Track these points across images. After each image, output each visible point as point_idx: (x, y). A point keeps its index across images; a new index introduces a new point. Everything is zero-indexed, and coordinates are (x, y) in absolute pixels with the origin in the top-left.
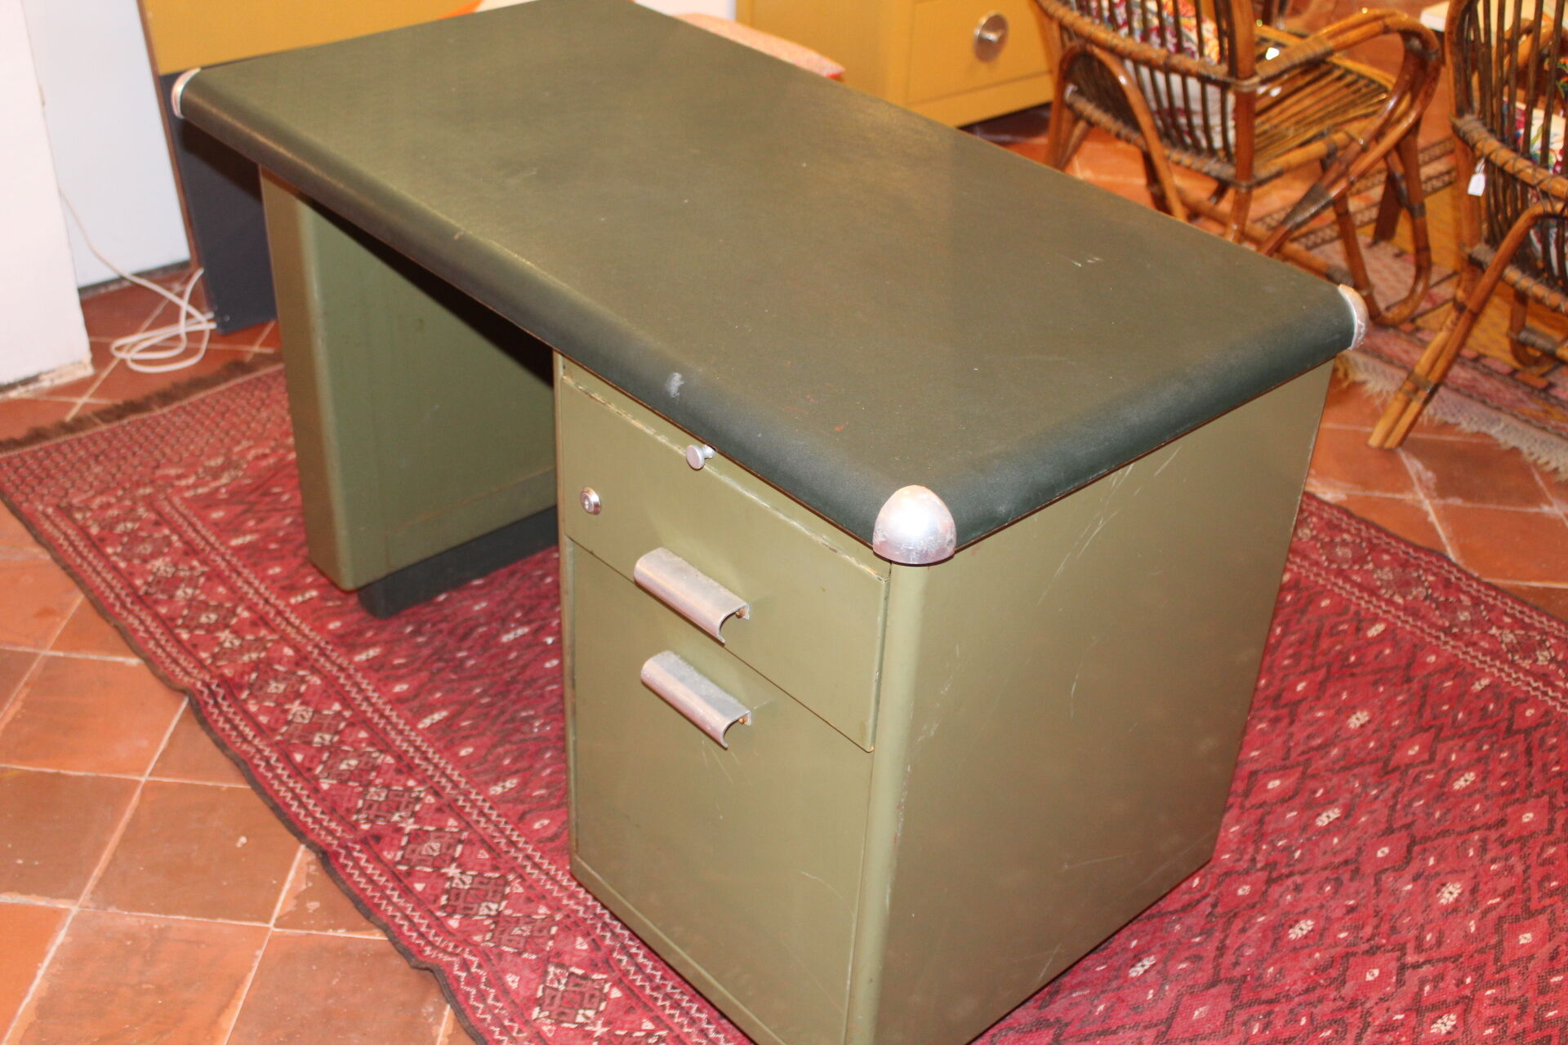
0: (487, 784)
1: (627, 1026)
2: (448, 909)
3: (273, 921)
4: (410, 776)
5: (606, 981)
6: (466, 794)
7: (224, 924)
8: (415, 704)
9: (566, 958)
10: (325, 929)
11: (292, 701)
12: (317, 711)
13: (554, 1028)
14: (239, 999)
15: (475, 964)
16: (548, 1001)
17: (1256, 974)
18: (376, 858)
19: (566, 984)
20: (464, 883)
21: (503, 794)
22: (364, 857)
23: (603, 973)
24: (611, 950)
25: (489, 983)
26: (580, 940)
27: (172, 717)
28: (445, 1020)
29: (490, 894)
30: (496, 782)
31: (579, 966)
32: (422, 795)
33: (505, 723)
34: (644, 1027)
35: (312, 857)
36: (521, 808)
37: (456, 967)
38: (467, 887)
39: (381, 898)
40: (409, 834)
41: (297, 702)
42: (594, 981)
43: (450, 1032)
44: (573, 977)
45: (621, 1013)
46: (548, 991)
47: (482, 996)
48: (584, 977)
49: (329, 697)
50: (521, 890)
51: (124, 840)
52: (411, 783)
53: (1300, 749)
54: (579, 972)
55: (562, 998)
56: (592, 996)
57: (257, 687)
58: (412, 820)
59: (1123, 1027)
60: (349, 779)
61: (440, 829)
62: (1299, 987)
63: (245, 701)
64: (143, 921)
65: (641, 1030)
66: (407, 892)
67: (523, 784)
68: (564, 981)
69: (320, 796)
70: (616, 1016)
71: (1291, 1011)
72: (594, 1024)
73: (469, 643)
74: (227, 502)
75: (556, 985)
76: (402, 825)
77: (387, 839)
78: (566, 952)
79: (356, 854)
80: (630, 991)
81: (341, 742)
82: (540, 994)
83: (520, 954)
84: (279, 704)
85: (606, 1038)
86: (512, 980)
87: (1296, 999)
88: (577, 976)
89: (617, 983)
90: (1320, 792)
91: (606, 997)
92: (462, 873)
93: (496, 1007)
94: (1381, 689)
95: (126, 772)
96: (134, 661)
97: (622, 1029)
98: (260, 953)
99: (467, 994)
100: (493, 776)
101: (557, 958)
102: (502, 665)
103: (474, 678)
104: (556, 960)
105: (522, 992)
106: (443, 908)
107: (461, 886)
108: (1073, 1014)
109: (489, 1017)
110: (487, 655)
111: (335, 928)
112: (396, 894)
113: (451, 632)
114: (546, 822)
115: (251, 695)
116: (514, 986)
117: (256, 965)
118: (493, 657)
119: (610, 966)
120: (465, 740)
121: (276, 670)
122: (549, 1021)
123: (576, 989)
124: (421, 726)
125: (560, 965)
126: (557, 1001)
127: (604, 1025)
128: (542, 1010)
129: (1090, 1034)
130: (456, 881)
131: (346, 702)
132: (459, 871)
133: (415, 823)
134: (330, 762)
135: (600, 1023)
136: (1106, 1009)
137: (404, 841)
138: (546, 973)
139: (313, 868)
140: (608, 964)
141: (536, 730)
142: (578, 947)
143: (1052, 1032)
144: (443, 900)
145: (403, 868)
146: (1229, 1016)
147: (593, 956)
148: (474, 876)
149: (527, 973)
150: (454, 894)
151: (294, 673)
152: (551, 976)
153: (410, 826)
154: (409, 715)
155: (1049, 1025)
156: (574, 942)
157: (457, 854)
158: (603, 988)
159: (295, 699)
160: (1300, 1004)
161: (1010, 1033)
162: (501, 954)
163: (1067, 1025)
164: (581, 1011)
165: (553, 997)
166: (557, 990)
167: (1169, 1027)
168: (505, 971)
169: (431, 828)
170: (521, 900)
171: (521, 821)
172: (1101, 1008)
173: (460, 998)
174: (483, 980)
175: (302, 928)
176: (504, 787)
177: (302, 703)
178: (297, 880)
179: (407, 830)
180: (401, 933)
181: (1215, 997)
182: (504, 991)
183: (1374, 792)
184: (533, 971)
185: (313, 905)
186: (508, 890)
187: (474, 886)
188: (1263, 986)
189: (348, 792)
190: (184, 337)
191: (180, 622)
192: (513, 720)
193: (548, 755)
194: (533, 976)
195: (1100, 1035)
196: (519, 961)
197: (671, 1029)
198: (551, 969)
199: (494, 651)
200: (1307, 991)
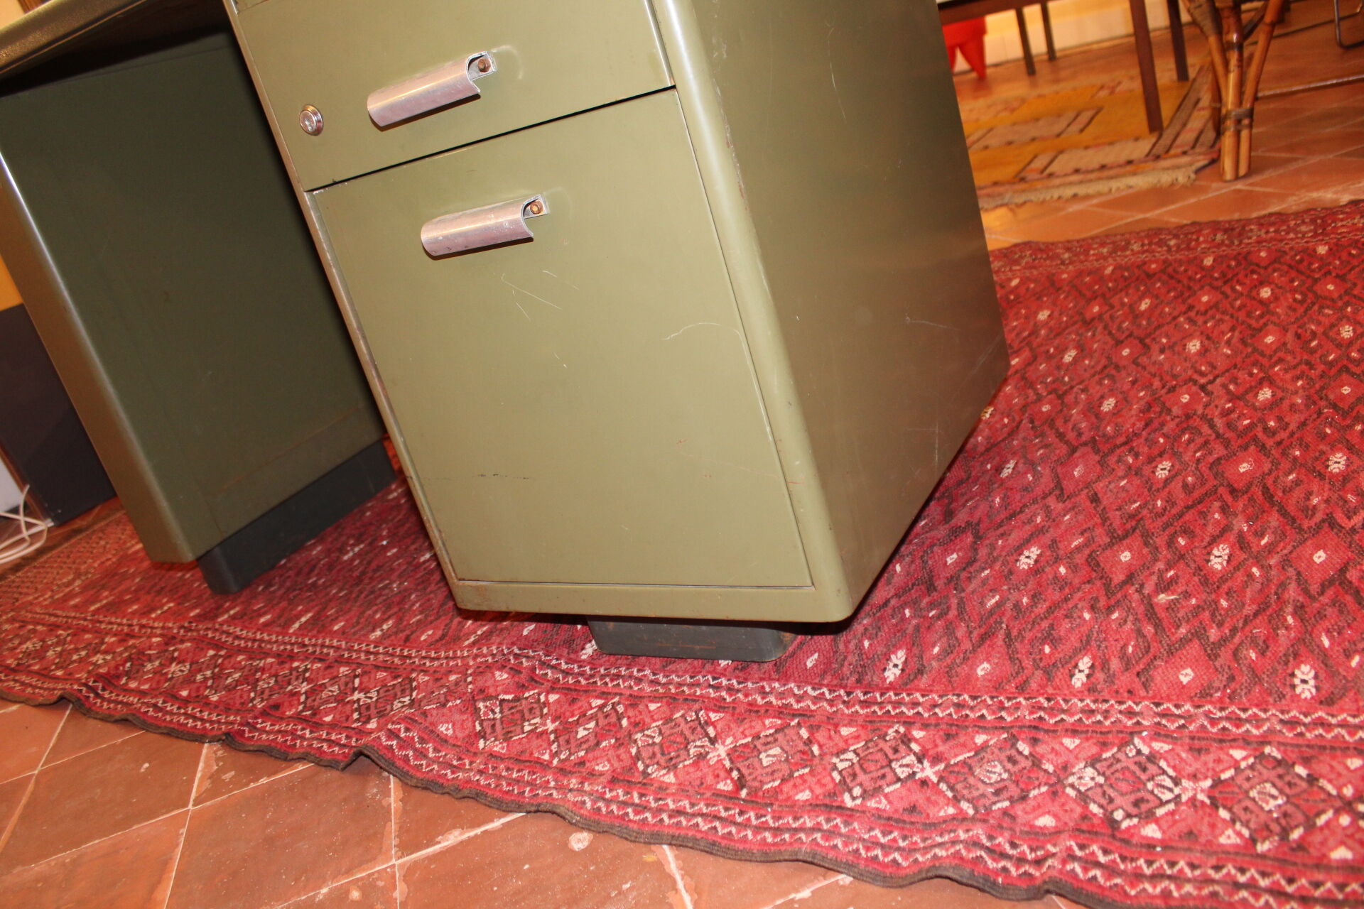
0: (366, 635)
1: (576, 712)
2: (362, 719)
3: (191, 802)
4: (293, 661)
5: (539, 694)
6: (350, 649)
7: (142, 828)
8: (282, 621)
9: (492, 691)
10: (247, 784)
11: (169, 665)
12: (194, 663)
13: (505, 744)
14: (172, 871)
15: (402, 730)
16: (489, 731)
17: (1100, 433)
18: (279, 719)
19: (501, 712)
20: (371, 698)
21: (383, 635)
22: (268, 724)
23: (534, 689)
24: (533, 669)
25: (422, 740)
26: (497, 673)
27: (58, 724)
28: (392, 790)
29: (399, 693)
30: (373, 630)
31: (506, 693)
32: (309, 666)
33: (367, 596)
34: (593, 705)
35: (217, 746)
36: (403, 635)
37: (384, 739)
38: (374, 699)
39: (293, 740)
40: (306, 693)
41: (174, 665)
42: (527, 698)
43: (401, 796)
44: (505, 705)
45: (566, 706)
46: (485, 724)
47: (421, 754)
48: (517, 699)
49: (202, 649)
50: (427, 678)
51: (22, 818)
53: (1017, 342)
54: (510, 697)
55: (502, 723)
56: (531, 710)
57: (133, 672)
58: (305, 684)
59: (1025, 506)
60: (236, 686)
61: (334, 678)
62: (1140, 425)
63: (126, 684)
64: (53, 863)
65: (592, 708)
66: (317, 726)
67: (400, 620)
68: (497, 710)
69: (212, 706)
70: (563, 710)
71: (1146, 440)
72: (545, 725)
73: (316, 572)
74: (81, 593)
75: (491, 716)
76: (297, 690)
77: (286, 704)
78: (488, 687)
79: (259, 726)
80: (566, 690)
81: (222, 670)
82: (478, 728)
83: (443, 705)
84: (157, 673)
85: (561, 728)
86: (445, 729)
87: (1144, 433)
88: (508, 700)
89: (552, 690)
90: (1052, 350)
91: (546, 704)
92: (366, 694)
93: (440, 757)
94: (1045, 299)
95: (19, 774)
96: (15, 707)
97: (573, 716)
98: (184, 831)
99: (406, 757)
100: (370, 628)
101: (483, 693)
102: (351, 570)
103: (328, 587)
104: (481, 697)
105: (460, 735)
106: (358, 720)
107: (369, 701)
108: (978, 514)
109: (436, 767)
111: (257, 780)
112: (307, 731)
113: (298, 574)
114: (430, 632)
115: (129, 679)
116: (450, 732)
117: (182, 840)
119: (536, 682)
120: (335, 620)
121: (149, 655)
122: (497, 743)
123: (513, 711)
124: (291, 631)
125: (488, 698)
126: (498, 726)
127: (553, 721)
128: (486, 739)
129: (1002, 521)
130: (363, 700)
131: (218, 646)
132: (362, 693)
133: (309, 684)
134: (215, 685)
135: (548, 721)
136: (1002, 499)
137: (303, 698)
138: (477, 710)
139: (220, 753)
140: (534, 680)
141: (395, 589)
142: (499, 678)
143: (969, 534)
144: (356, 716)
145: (308, 713)
146: (1102, 463)
147: (516, 679)
148: (378, 691)
149: (457, 717)
150: (364, 708)
151: (166, 650)
152: (483, 710)
153: (305, 687)
154: (278, 629)
155: (964, 531)
156: (493, 675)
157: (356, 685)
158: (539, 700)
159: (171, 663)
160: (1149, 434)
161: (935, 549)
162: (425, 713)
163: (978, 524)
164: (526, 723)
165: (493, 726)
166: (494, 719)
167: (1062, 489)
168: (435, 725)
169: (325, 681)
170: (431, 683)
171: (407, 641)
172: (998, 500)
173: (399, 763)
174: (416, 739)
175: (224, 794)
176: (382, 630)
177: (179, 663)
178: (207, 765)
179: (303, 690)
180: (322, 753)
181: (1083, 456)
182: (442, 741)
183: (1090, 334)
184: (462, 713)
185: (228, 776)
186: (414, 684)
188: (1113, 437)
189: (239, 693)
190: (27, 538)
191: (53, 667)
192: (372, 592)
193: (413, 596)
194: (465, 717)
195: (1010, 519)
196: (445, 711)
197: (621, 694)
198: (481, 705)
200: (1147, 425)
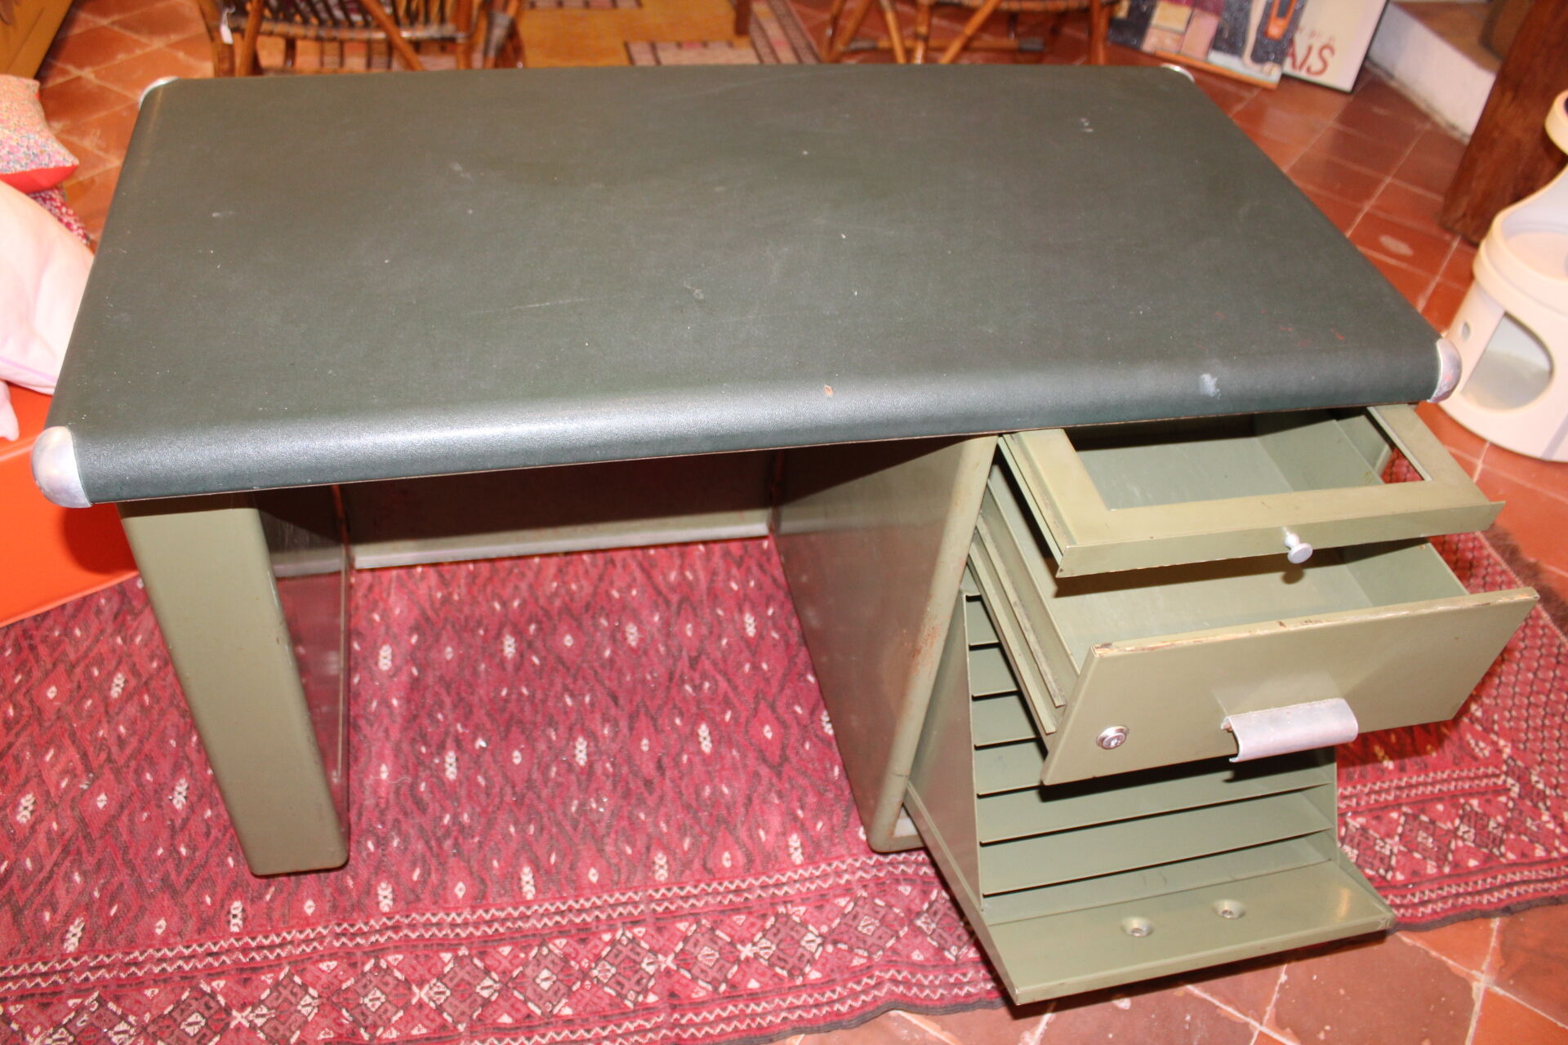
0: (649, 877)
4: (597, 934)
5: (939, 893)
6: (651, 899)
9: (912, 907)
11: (410, 993)
12: (441, 977)
15: (896, 974)
16: (942, 942)
18: (697, 1006)
19: (933, 920)
21: (670, 871)
22: (690, 1015)
23: (932, 891)
24: (916, 873)
25: (913, 974)
26: (901, 888)
28: (923, 1026)
31: (921, 903)
32: (629, 935)
36: (697, 865)
38: (774, 947)
39: (753, 1020)
40: (678, 966)
42: (936, 900)
44: (929, 913)
46: (934, 936)
47: (920, 986)
48: (931, 905)
49: (426, 957)
50: (802, 909)
52: (607, 937)
54: (926, 905)
55: (943, 929)
56: (950, 909)
57: (361, 1018)
60: (567, 987)
61: (686, 939)
66: (754, 997)
67: (667, 851)
68: (930, 921)
69: (579, 1021)
73: (433, 807)
76: (663, 967)
77: (677, 987)
78: (908, 905)
79: (684, 1021)
81: (505, 973)
82: (934, 943)
83: (898, 938)
84: (406, 1007)
86: (917, 956)
88: (929, 909)
92: (754, 944)
93: (932, 981)
99: (913, 996)
100: (641, 869)
101: (912, 914)
102: (488, 794)
103: (490, 824)
104: (912, 916)
105: (929, 955)
106: (791, 976)
107: (771, 952)
109: (938, 991)
110: (464, 800)
112: (752, 1006)
113: (405, 813)
114: (726, 855)
115: (370, 1029)
116: (921, 957)
118: (470, 796)
120: (575, 869)
121: (348, 989)
123: (939, 917)
124: (530, 897)
125: (919, 914)
126: (945, 935)
128: (949, 950)
130: (762, 953)
131: (445, 945)
132: (749, 946)
133: (666, 955)
134: (530, 993)
137: (685, 974)
138: (920, 928)
140: (927, 883)
141: (602, 810)
142: (907, 893)
144: (781, 972)
145: (723, 987)
147: (916, 888)
148: (763, 937)
149: (916, 942)
150: (777, 959)
151: (364, 974)
152: (923, 927)
153: (666, 962)
154: (507, 899)
156: (902, 893)
157: (726, 939)
158: (944, 898)
159: (407, 989)
162: (892, 949)
165: (941, 936)
168: (909, 957)
169: (680, 945)
170: (816, 913)
171: (712, 873)
174: (908, 976)
176: (661, 867)
177: (421, 986)
179: (672, 966)
180: (809, 1020)
182: (922, 968)
184: (916, 936)
186: (796, 919)
187: (776, 941)
189: (586, 995)
192: (575, 821)
193: (642, 816)
194: (919, 939)
196: (904, 941)
198: (918, 923)
199: (463, 792)
